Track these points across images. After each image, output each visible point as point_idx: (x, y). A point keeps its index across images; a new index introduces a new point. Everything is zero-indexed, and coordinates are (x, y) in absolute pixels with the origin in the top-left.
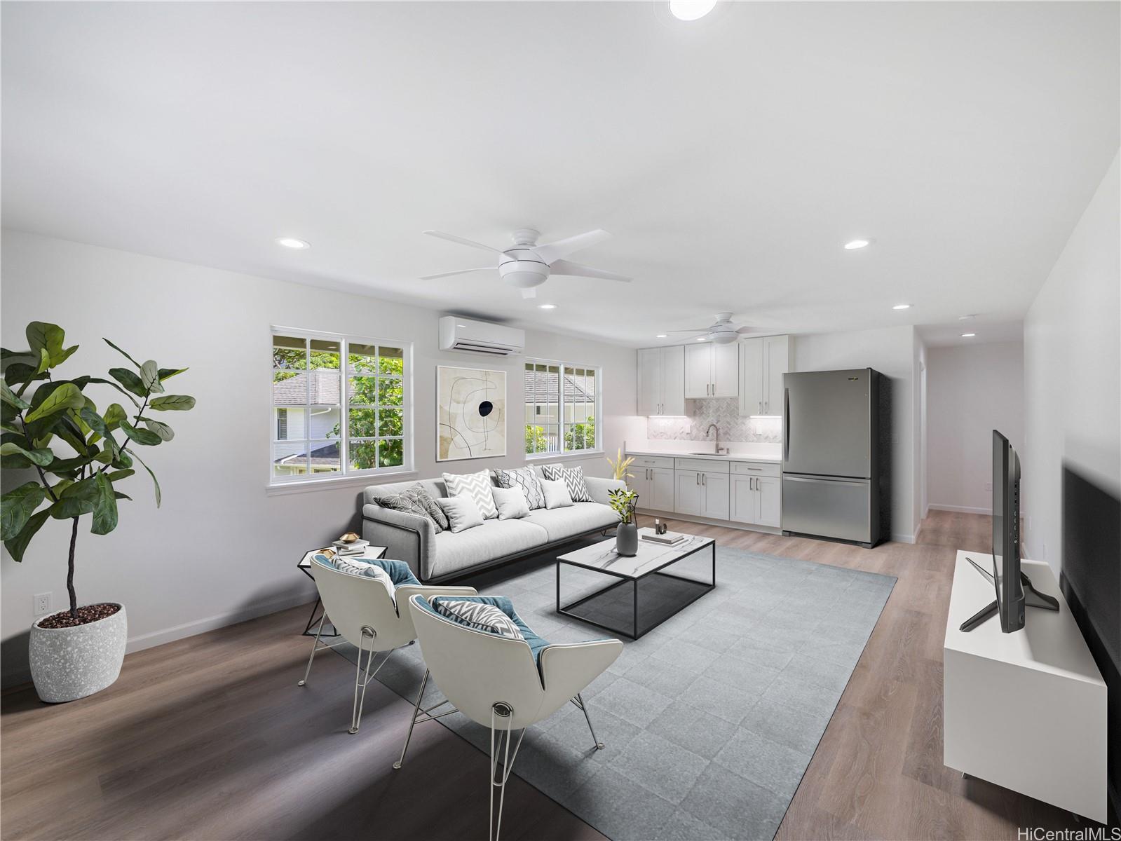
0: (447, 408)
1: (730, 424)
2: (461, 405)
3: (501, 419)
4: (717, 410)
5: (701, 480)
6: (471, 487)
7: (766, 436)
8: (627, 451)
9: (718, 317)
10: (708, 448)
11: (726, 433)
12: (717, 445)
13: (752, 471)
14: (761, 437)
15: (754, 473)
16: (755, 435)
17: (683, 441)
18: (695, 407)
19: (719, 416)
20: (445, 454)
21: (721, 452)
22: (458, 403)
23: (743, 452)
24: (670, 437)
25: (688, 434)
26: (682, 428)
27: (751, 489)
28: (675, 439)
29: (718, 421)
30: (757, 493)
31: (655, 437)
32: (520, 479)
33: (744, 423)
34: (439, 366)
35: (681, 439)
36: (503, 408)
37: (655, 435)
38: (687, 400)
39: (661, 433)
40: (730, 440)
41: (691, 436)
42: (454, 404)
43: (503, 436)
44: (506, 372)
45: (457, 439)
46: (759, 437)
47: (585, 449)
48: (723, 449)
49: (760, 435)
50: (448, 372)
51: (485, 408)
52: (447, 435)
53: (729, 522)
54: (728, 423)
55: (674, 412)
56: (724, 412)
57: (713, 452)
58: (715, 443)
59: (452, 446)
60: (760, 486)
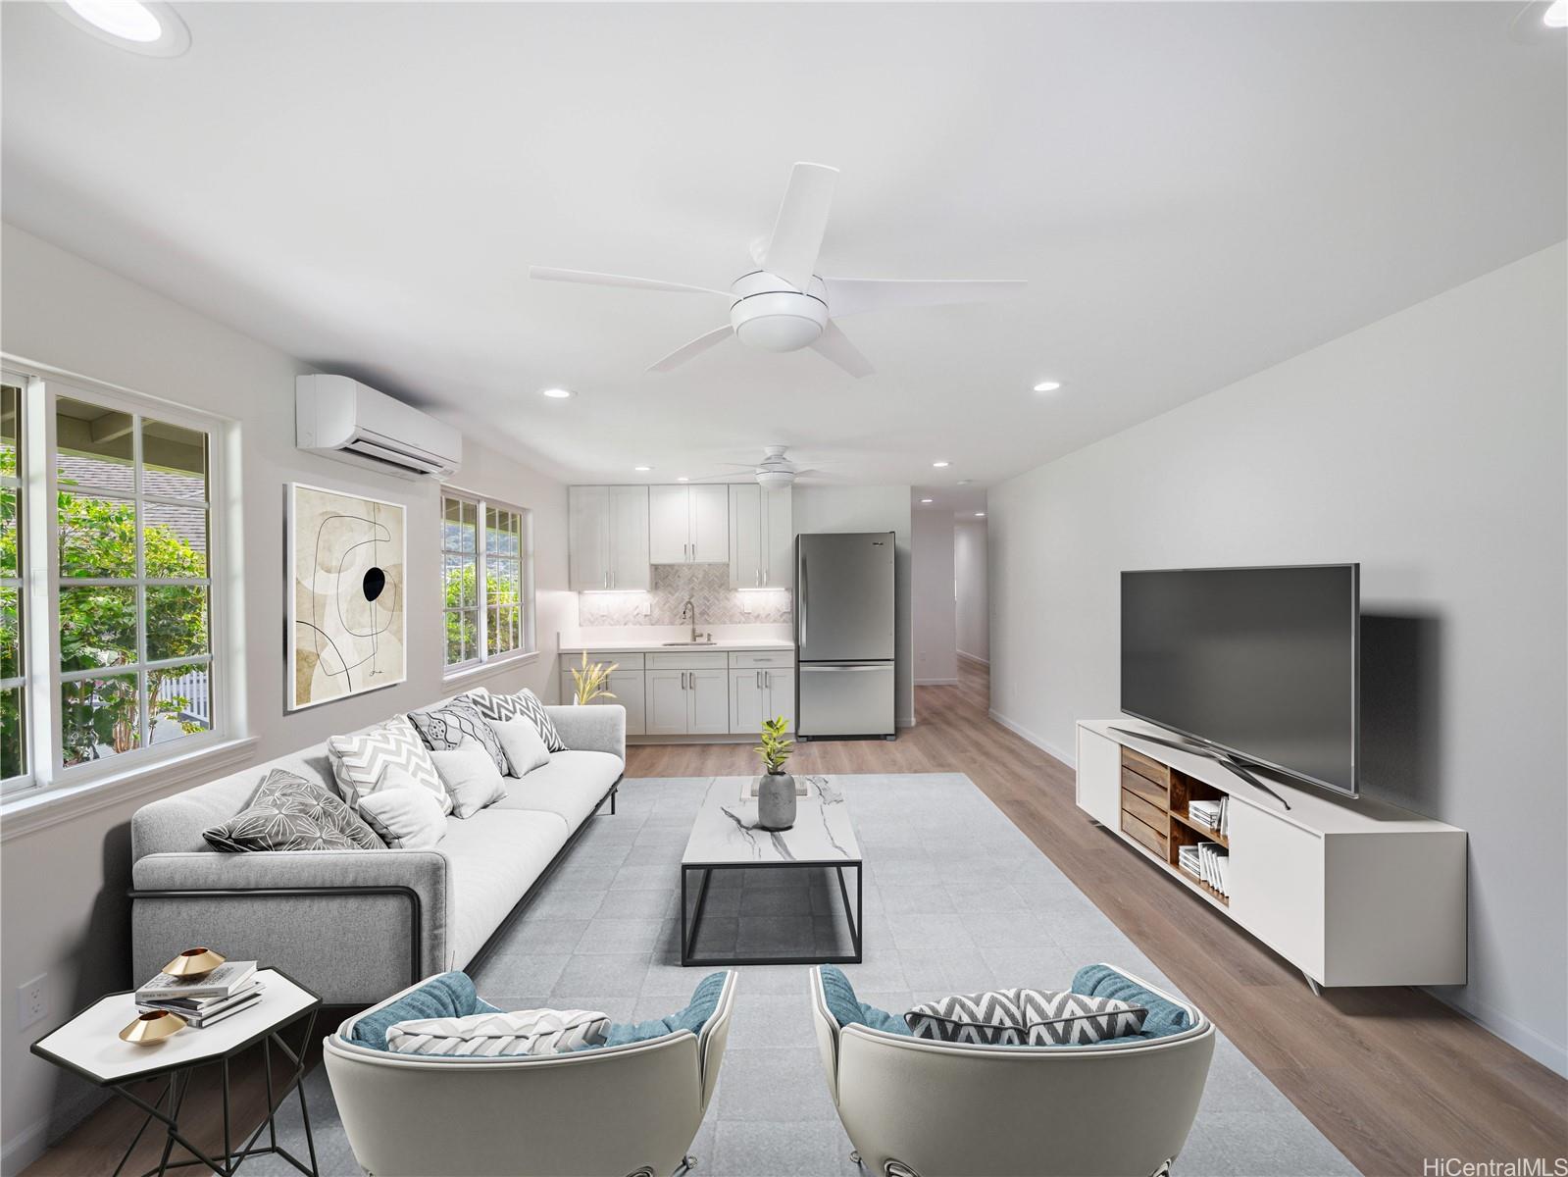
0: (307, 583)
1: (708, 601)
2: (334, 576)
3: (397, 606)
4: (691, 580)
5: (688, 681)
6: (403, 760)
7: (756, 614)
8: (562, 647)
9: (769, 451)
10: (680, 635)
11: (702, 613)
12: (694, 631)
13: (762, 662)
14: (751, 616)
15: (761, 664)
16: (743, 614)
17: (638, 626)
18: (662, 577)
19: (693, 588)
20: (304, 693)
21: (699, 640)
22: (329, 571)
23: (730, 638)
24: (618, 623)
25: (646, 616)
26: (637, 607)
27: (758, 686)
28: (625, 624)
29: (692, 596)
30: (766, 691)
31: (592, 623)
32: (467, 727)
33: (727, 599)
34: (294, 486)
35: (635, 624)
36: (401, 582)
37: (590, 620)
38: (652, 565)
39: (603, 616)
40: (709, 623)
41: (651, 620)
42: (321, 573)
43: (401, 640)
44: (405, 507)
45: (327, 654)
46: (748, 617)
47: (511, 650)
48: (701, 635)
49: (749, 613)
50: (308, 500)
51: (374, 583)
52: (308, 647)
53: (729, 736)
54: (705, 598)
55: (633, 585)
56: (700, 583)
57: (689, 640)
58: (691, 627)
59: (318, 670)
60: (770, 683)
